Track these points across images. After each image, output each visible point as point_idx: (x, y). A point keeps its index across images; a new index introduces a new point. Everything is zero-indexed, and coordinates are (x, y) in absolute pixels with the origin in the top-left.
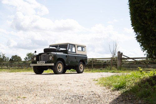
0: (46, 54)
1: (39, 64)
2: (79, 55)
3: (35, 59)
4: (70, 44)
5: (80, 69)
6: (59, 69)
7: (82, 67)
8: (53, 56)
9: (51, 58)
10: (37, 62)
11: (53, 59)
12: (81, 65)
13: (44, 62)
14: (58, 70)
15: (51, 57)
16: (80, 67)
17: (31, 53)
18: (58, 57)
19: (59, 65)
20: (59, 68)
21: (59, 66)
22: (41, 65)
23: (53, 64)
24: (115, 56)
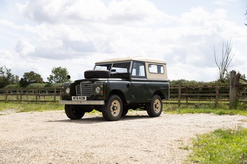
0: (88, 82)
1: (76, 101)
2: (152, 81)
3: (68, 91)
4: (134, 61)
5: (155, 109)
6: (114, 111)
7: (159, 106)
8: (102, 86)
9: (98, 90)
10: (73, 97)
11: (102, 91)
12: (157, 101)
13: (85, 97)
14: (112, 113)
15: (99, 88)
16: (156, 105)
17: (60, 67)
18: (112, 88)
19: (113, 103)
20: (114, 109)
21: (115, 105)
22: (79, 103)
23: (102, 103)
24: (226, 72)
